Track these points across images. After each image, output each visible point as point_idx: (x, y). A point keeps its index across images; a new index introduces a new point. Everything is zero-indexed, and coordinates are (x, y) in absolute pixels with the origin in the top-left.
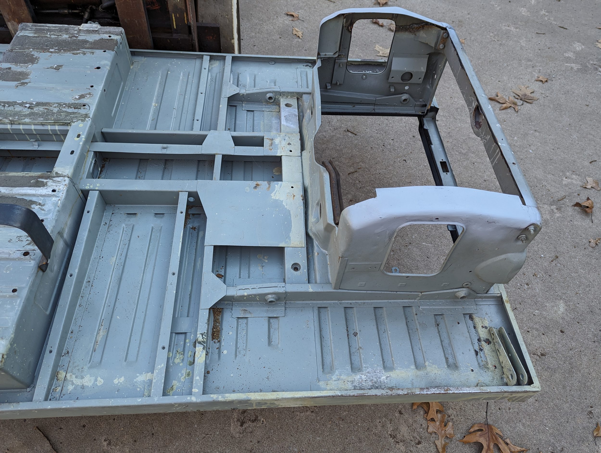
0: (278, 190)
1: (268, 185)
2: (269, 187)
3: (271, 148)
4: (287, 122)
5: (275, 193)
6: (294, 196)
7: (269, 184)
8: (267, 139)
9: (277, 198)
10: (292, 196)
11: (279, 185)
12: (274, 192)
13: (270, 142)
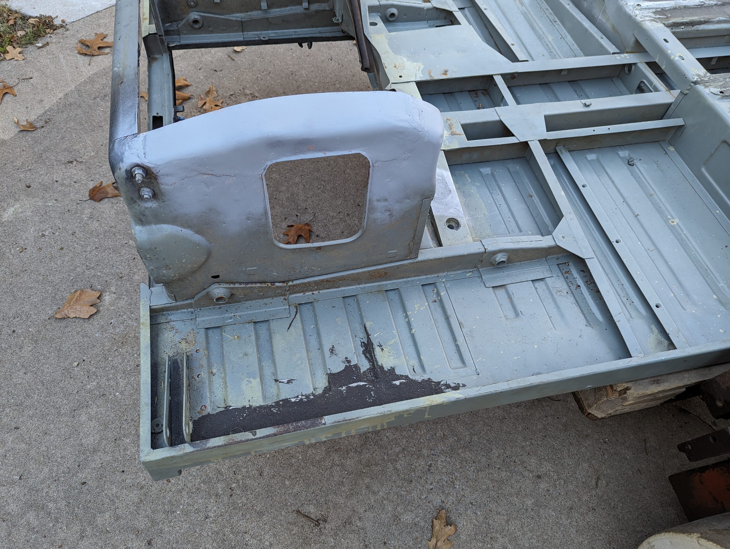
0: (417, 72)
1: (432, 74)
2: (430, 73)
3: (449, 122)
4: (443, 176)
5: (419, 68)
6: (395, 67)
7: (431, 76)
8: (460, 134)
9: (415, 64)
10: (397, 67)
11: (419, 77)
12: (421, 69)
13: (453, 130)
